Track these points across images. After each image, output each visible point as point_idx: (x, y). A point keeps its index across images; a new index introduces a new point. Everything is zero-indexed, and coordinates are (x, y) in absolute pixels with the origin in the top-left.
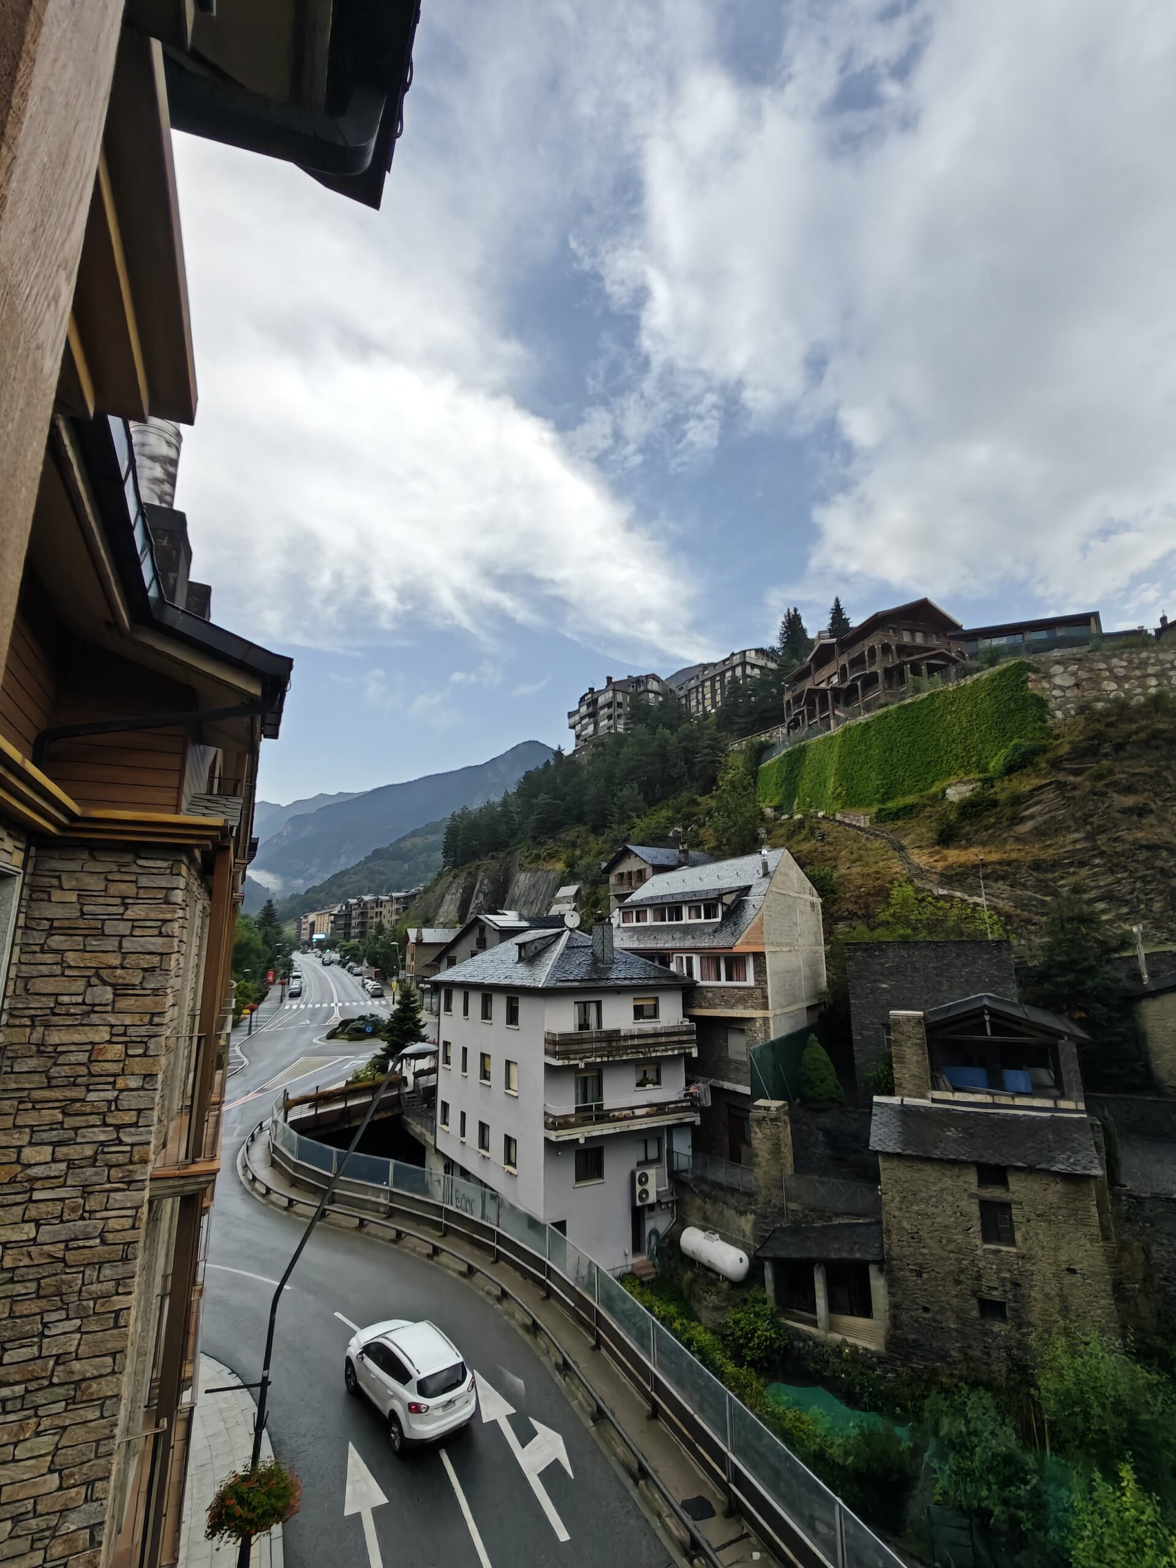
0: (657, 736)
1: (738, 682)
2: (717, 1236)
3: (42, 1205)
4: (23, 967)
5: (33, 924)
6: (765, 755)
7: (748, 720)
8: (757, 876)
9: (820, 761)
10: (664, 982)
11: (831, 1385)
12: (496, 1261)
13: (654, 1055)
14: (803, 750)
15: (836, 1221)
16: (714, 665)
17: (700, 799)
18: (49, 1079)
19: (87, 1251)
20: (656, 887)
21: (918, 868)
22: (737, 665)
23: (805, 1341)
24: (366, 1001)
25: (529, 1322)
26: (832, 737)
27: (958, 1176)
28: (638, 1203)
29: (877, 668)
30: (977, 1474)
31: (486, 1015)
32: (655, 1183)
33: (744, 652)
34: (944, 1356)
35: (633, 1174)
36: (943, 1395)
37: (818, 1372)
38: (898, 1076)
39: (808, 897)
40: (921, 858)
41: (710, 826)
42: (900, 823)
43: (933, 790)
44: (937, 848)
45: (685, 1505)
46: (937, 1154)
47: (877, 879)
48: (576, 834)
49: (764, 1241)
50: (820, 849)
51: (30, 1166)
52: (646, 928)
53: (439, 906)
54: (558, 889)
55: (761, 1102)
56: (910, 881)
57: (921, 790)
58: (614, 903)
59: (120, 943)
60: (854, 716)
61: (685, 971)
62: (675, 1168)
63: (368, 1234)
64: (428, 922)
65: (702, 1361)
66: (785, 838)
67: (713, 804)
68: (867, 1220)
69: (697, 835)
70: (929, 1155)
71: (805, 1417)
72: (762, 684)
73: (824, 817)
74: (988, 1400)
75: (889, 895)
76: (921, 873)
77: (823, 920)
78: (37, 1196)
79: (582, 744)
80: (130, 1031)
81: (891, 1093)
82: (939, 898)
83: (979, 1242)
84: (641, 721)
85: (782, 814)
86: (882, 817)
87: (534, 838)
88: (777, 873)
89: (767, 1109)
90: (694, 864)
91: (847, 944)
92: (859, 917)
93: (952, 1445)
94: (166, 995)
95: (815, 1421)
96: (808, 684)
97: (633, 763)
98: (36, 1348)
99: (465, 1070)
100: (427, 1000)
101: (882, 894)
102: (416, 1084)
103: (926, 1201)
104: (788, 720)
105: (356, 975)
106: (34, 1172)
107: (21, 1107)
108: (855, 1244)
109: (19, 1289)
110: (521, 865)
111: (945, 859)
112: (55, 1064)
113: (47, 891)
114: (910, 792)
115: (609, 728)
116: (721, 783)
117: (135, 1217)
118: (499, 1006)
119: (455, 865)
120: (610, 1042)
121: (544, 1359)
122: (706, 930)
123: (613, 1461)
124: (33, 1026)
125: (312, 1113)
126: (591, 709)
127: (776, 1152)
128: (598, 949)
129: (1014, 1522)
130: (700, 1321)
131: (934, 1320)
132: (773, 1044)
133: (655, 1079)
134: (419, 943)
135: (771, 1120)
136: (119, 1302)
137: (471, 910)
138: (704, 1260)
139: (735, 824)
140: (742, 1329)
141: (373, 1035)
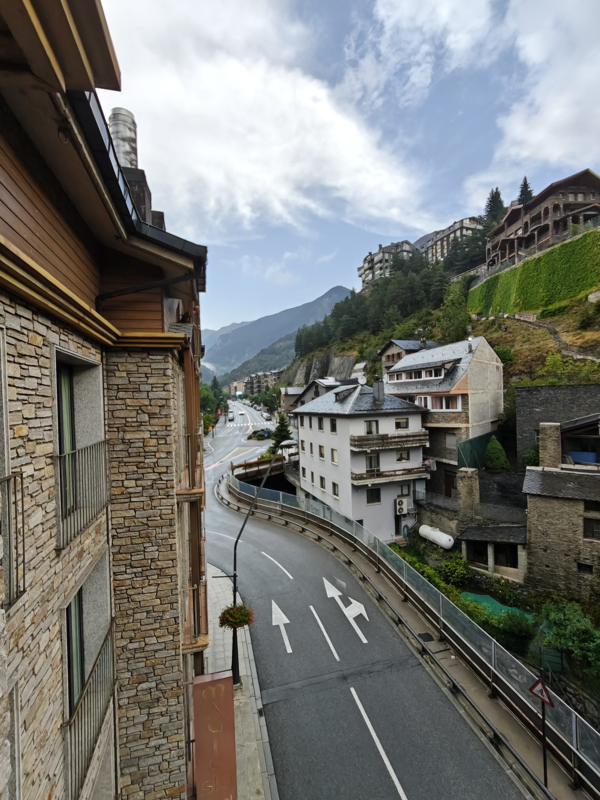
0: (409, 276)
1: (457, 240)
2: (438, 529)
3: (135, 503)
4: (110, 406)
5: (110, 387)
6: (472, 284)
7: (464, 263)
8: (465, 353)
9: (507, 284)
10: (411, 410)
11: (494, 595)
12: (331, 535)
13: (406, 446)
14: (497, 278)
15: (501, 525)
16: (443, 231)
17: (433, 312)
18: (129, 453)
19: (155, 522)
20: (407, 361)
21: (566, 344)
22: (458, 229)
23: (481, 576)
24: (263, 422)
25: (347, 560)
26: (516, 269)
27: (573, 506)
28: (398, 514)
29: (549, 222)
30: (567, 636)
31: (321, 427)
32: (407, 505)
33: (462, 221)
34: (555, 587)
35: (395, 501)
36: (553, 603)
37: (487, 589)
38: (542, 456)
39: (495, 363)
40: (568, 338)
41: (439, 327)
42: (556, 318)
43: (580, 296)
44: (579, 331)
45: (419, 635)
46: (561, 495)
47: (538, 351)
48: (364, 335)
49: (462, 533)
50: (504, 336)
51: (127, 488)
52: (402, 383)
53: (295, 376)
54: (354, 364)
55: (463, 469)
56: (559, 351)
57: (571, 297)
58: (384, 371)
59: (148, 394)
60: (530, 254)
61: (423, 405)
62: (417, 499)
63: (273, 522)
64: (290, 384)
65: (429, 581)
66: (483, 331)
67: (441, 314)
68: (519, 525)
69: (431, 332)
70: (557, 495)
71: (479, 607)
72: (474, 239)
73: (507, 317)
74: (577, 606)
75: (545, 360)
76: (567, 347)
77: (504, 376)
78: (133, 500)
79: (366, 285)
80: (158, 433)
81: (537, 465)
82: (576, 361)
83: (581, 537)
84: (399, 269)
85: (482, 317)
86: (544, 315)
87: (341, 339)
88: (477, 351)
89: (466, 472)
90: (429, 348)
91: (517, 388)
92: (525, 373)
93: (555, 623)
94: (170, 417)
95: (485, 609)
96: (502, 237)
97: (395, 294)
98: (143, 556)
99: (312, 453)
100: (292, 421)
101: (541, 360)
102: (289, 460)
103: (552, 517)
104: (488, 261)
105: (258, 410)
106: (130, 490)
107: (120, 464)
108: (511, 535)
109: (133, 534)
110: (335, 354)
111: (583, 337)
112: (130, 447)
113: (113, 371)
114: (564, 299)
115: (380, 275)
116: (445, 302)
117: (172, 509)
118: (327, 423)
119: (302, 355)
120: (383, 440)
121: (354, 575)
122: (435, 383)
123: (386, 616)
124: (118, 431)
125: (244, 471)
126: (370, 265)
127: (470, 492)
128: (376, 395)
129: (585, 657)
130: (428, 565)
131: (552, 571)
132: (471, 441)
133: (407, 458)
134: (286, 395)
135: (468, 477)
136: (171, 541)
137: (311, 378)
138: (431, 540)
139: (453, 324)
140: (449, 569)
141: (268, 437)
